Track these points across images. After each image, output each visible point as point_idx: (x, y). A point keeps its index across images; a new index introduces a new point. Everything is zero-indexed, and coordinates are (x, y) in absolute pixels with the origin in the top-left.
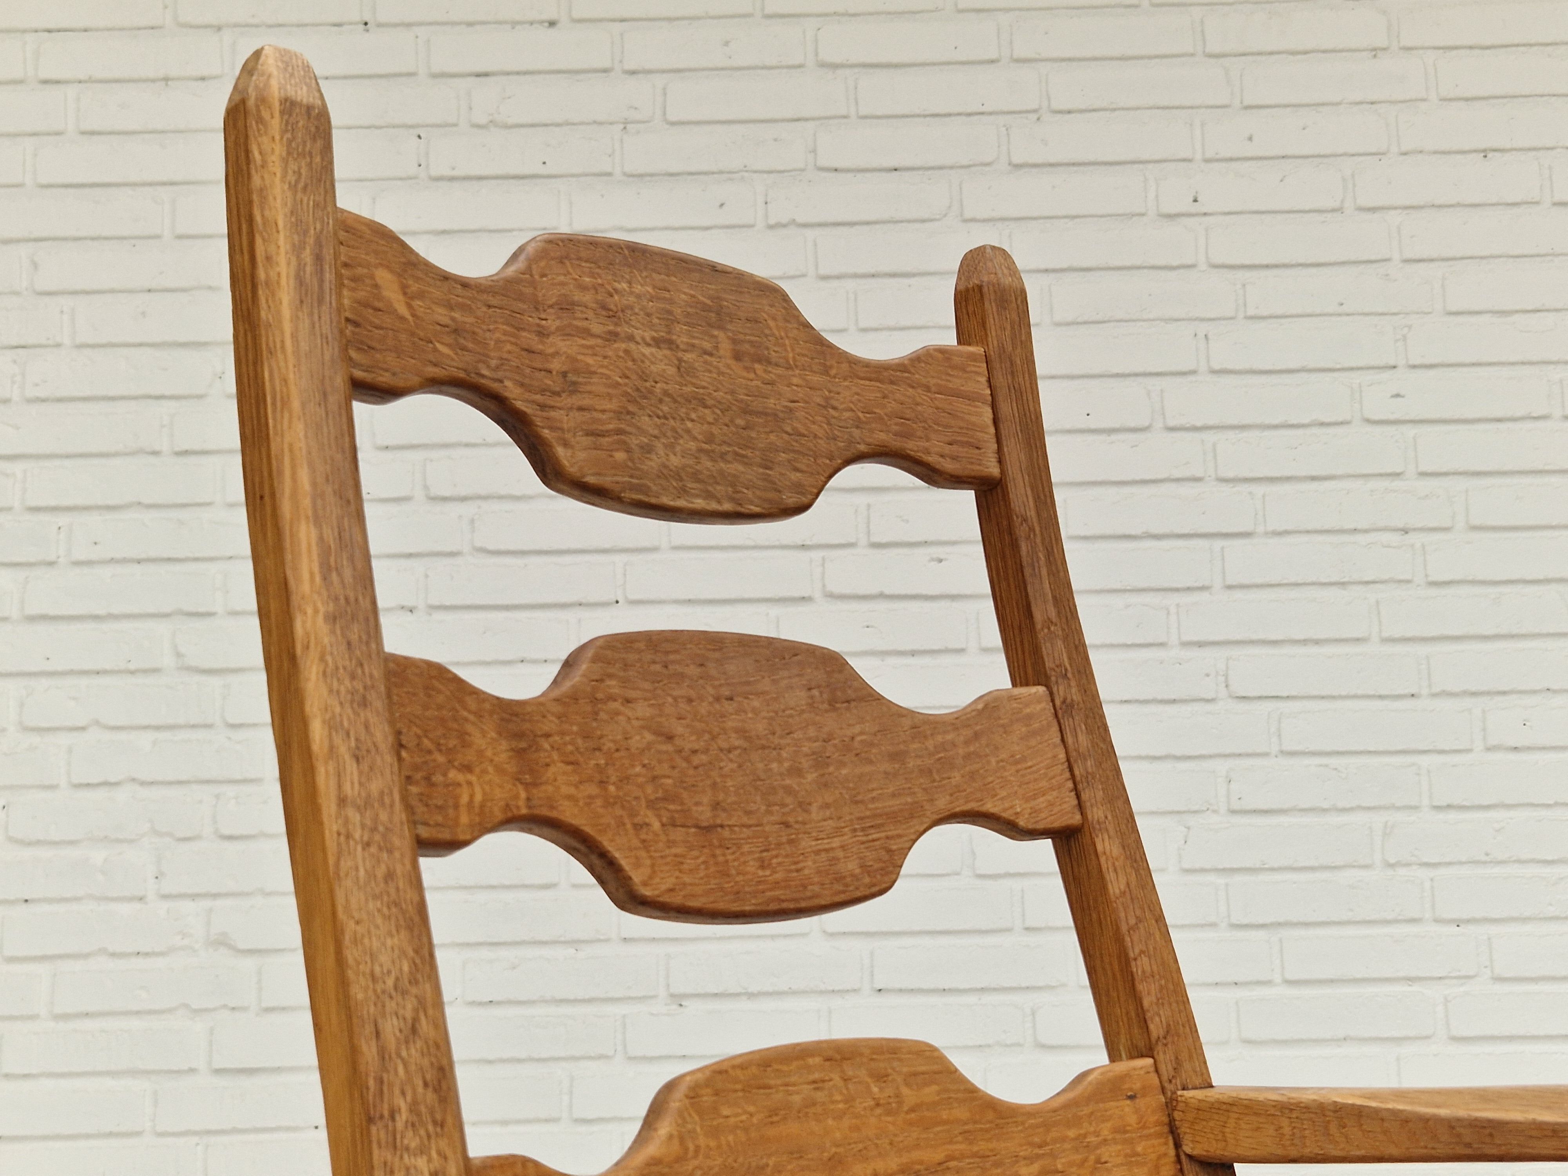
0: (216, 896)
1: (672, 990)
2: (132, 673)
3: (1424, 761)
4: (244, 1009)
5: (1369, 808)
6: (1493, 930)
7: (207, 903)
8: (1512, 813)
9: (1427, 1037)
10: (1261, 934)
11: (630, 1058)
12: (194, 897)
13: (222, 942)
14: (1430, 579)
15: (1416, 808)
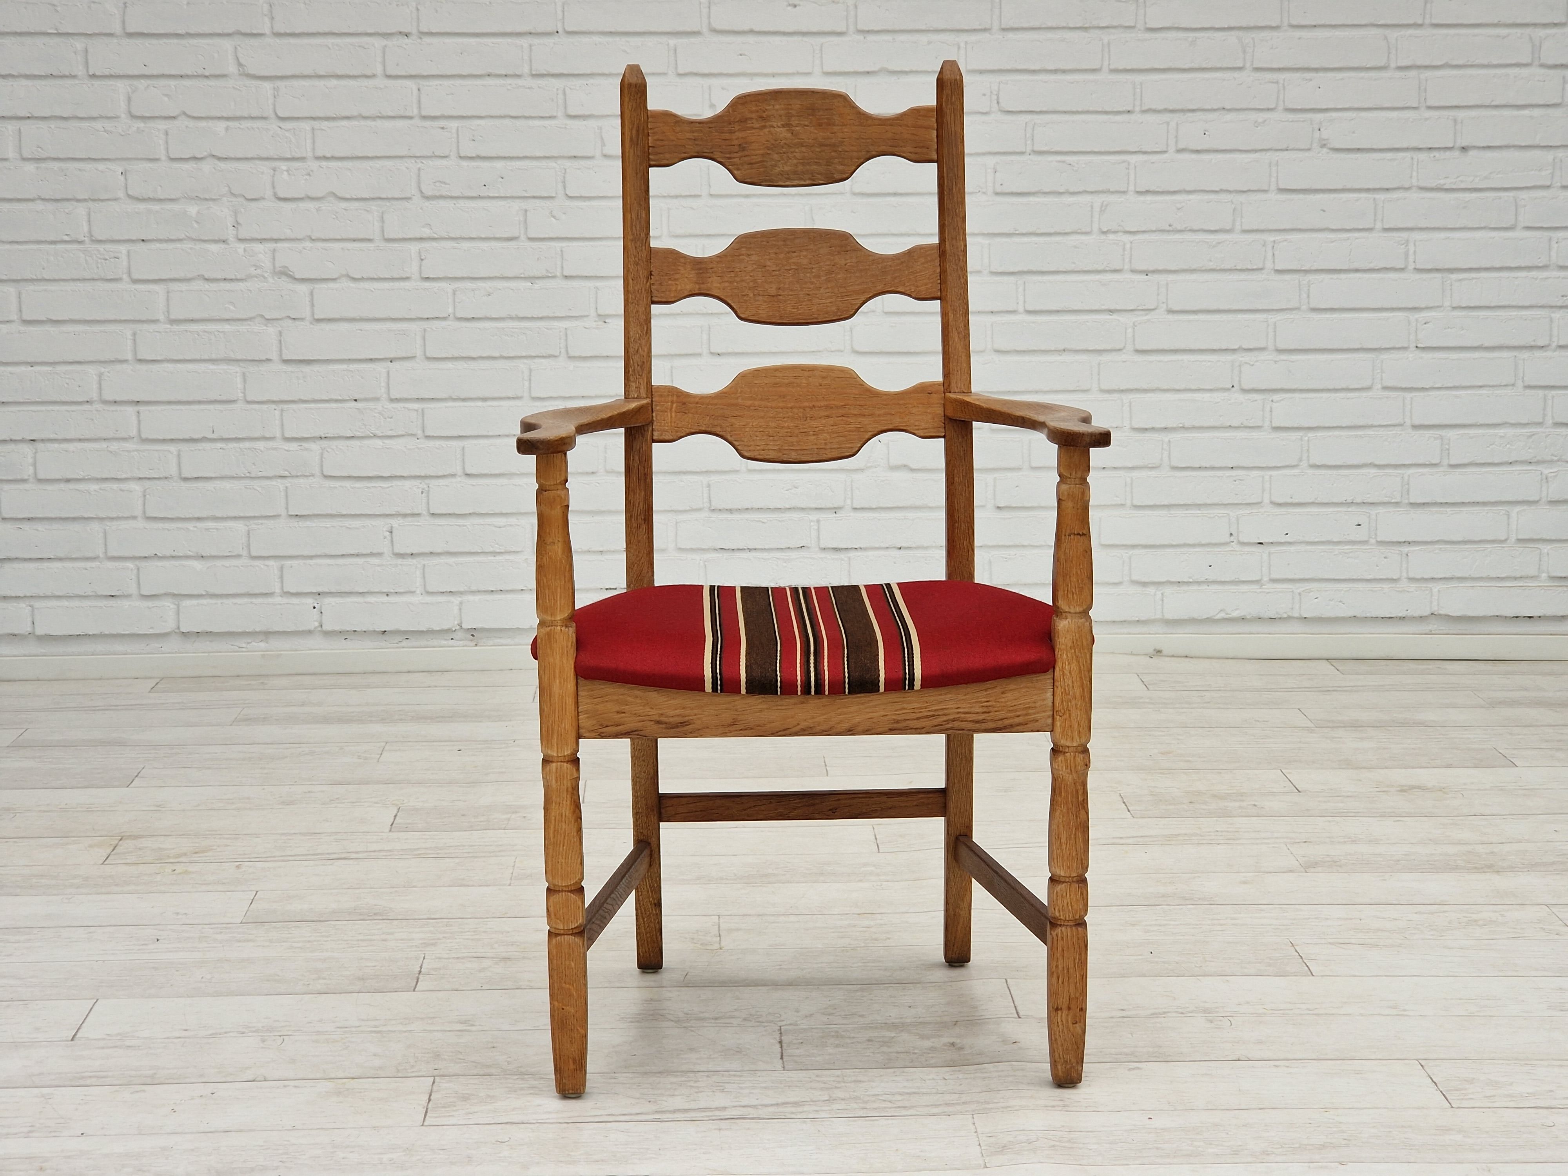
0: (276, 240)
1: (599, 312)
2: (206, 77)
3: (1133, 159)
4: (302, 319)
5: (1092, 192)
6: (1171, 277)
7: (272, 245)
8: (1191, 197)
9: (1120, 350)
10: (1012, 279)
11: (570, 357)
12: (261, 241)
13: (284, 273)
14: (1148, 26)
15: (1124, 192)
